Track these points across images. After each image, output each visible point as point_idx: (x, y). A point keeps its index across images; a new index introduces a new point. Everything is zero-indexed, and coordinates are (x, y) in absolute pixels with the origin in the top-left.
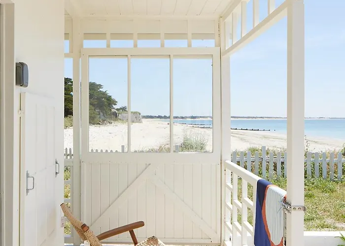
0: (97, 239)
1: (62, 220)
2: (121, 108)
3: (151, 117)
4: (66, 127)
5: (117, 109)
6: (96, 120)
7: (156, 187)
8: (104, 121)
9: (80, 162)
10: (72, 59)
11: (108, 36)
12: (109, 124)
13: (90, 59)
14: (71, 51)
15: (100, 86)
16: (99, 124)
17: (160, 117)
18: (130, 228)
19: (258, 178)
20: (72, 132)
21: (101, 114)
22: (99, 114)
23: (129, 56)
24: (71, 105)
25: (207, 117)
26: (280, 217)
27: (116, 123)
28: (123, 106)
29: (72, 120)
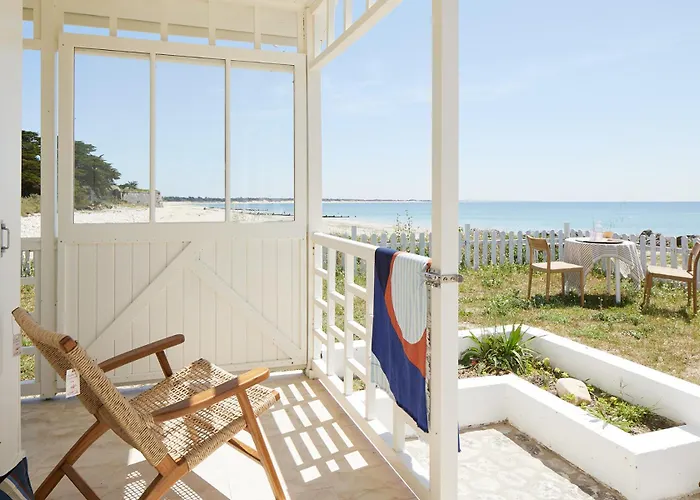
0: (100, 371)
1: (15, 340)
2: (126, 185)
3: (178, 199)
4: (25, 213)
5: (120, 186)
6: (83, 201)
7: (200, 280)
8: (98, 203)
9: (56, 243)
10: (39, 52)
11: (113, 22)
12: (106, 209)
13: (79, 55)
14: (38, 35)
15: (91, 148)
16: (90, 209)
17: (191, 199)
18: (159, 349)
19: (375, 248)
20: (39, 222)
21: (93, 193)
22: (89, 193)
23: (153, 56)
24: (36, 177)
25: (262, 200)
26: (421, 295)
27: (119, 207)
28: (131, 181)
29: (38, 203)
